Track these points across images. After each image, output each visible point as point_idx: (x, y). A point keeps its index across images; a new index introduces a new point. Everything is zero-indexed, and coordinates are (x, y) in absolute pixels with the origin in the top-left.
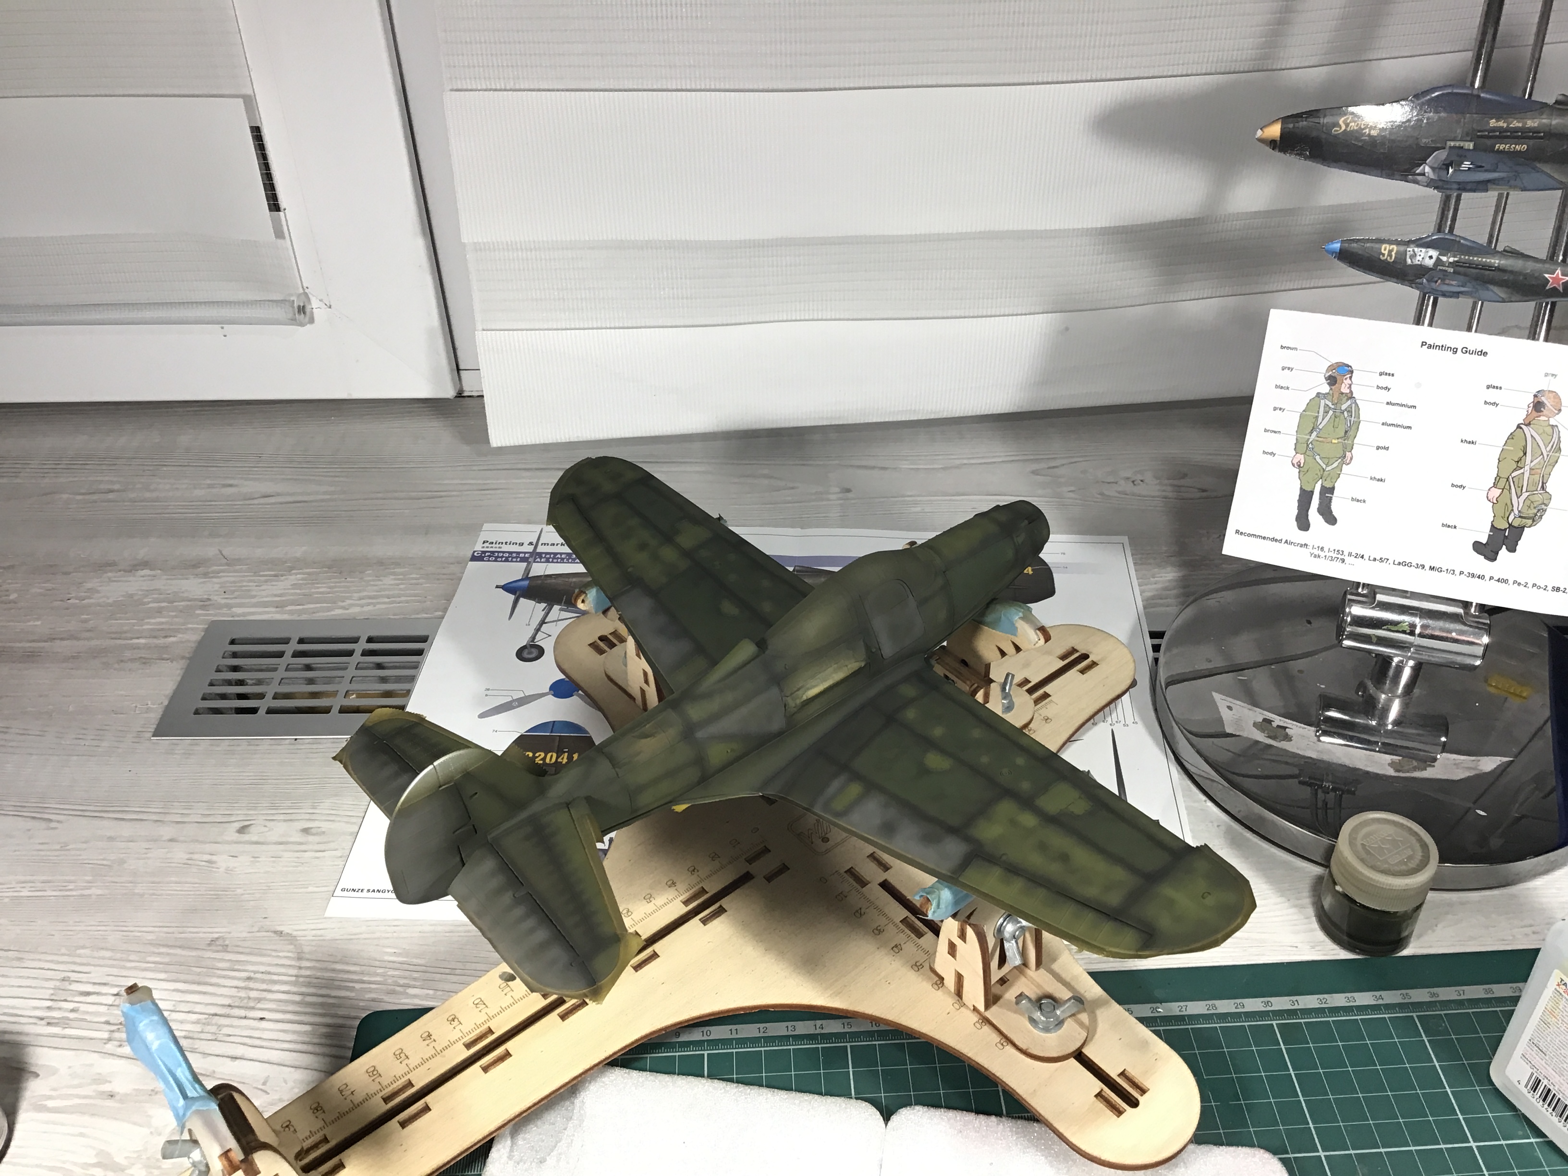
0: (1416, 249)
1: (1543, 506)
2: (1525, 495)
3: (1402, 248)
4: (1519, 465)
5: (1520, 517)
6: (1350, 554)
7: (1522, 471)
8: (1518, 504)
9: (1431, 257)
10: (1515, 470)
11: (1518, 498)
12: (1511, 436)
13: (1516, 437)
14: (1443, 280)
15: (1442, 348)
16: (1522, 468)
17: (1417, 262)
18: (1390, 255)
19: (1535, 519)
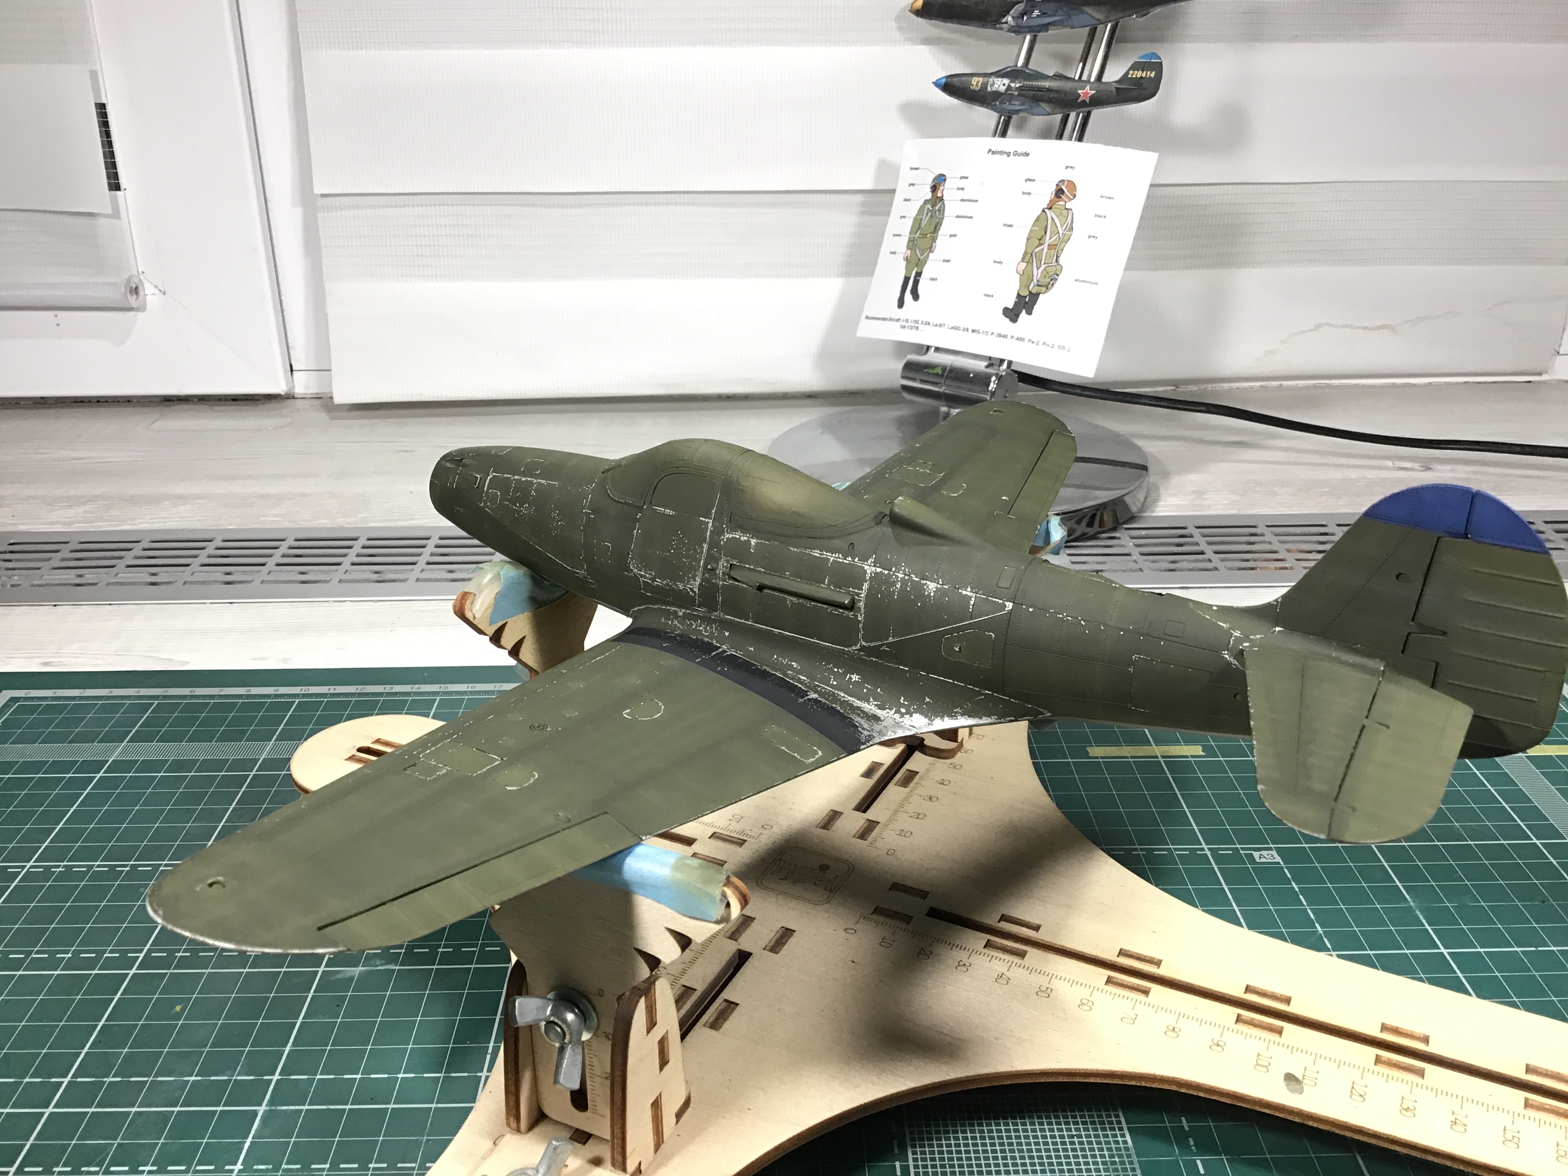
0: (995, 80)
1: (1056, 277)
2: (1043, 267)
3: (986, 79)
4: (1041, 242)
5: (1038, 285)
6: (922, 323)
7: (1042, 247)
8: (1037, 274)
9: (1004, 85)
10: (1038, 246)
11: (1038, 269)
12: (1037, 219)
13: (1041, 221)
14: (1010, 101)
15: (1001, 153)
16: (1042, 245)
17: (995, 90)
18: (977, 85)
19: (1048, 287)
